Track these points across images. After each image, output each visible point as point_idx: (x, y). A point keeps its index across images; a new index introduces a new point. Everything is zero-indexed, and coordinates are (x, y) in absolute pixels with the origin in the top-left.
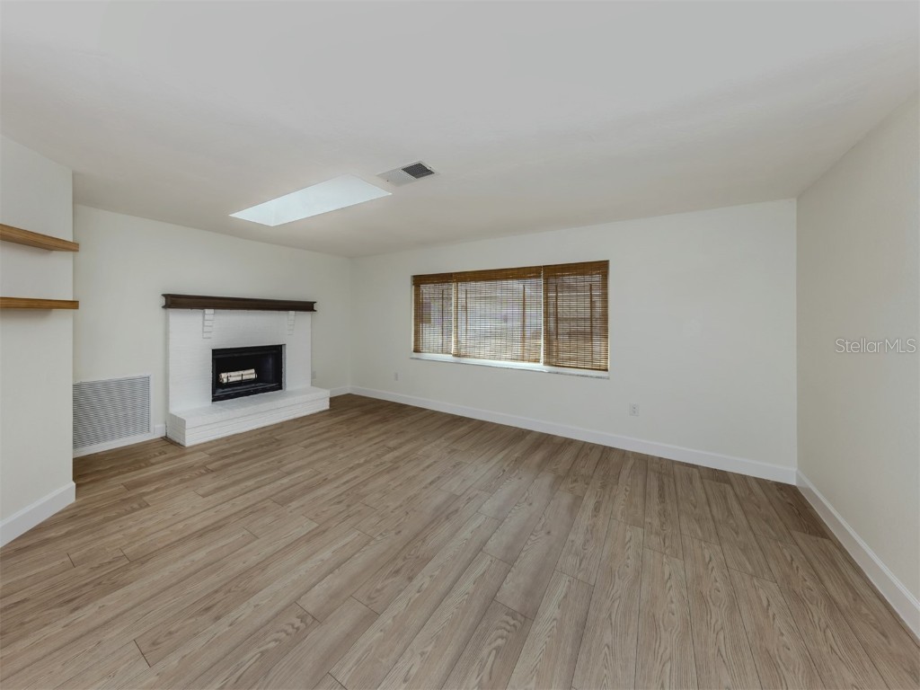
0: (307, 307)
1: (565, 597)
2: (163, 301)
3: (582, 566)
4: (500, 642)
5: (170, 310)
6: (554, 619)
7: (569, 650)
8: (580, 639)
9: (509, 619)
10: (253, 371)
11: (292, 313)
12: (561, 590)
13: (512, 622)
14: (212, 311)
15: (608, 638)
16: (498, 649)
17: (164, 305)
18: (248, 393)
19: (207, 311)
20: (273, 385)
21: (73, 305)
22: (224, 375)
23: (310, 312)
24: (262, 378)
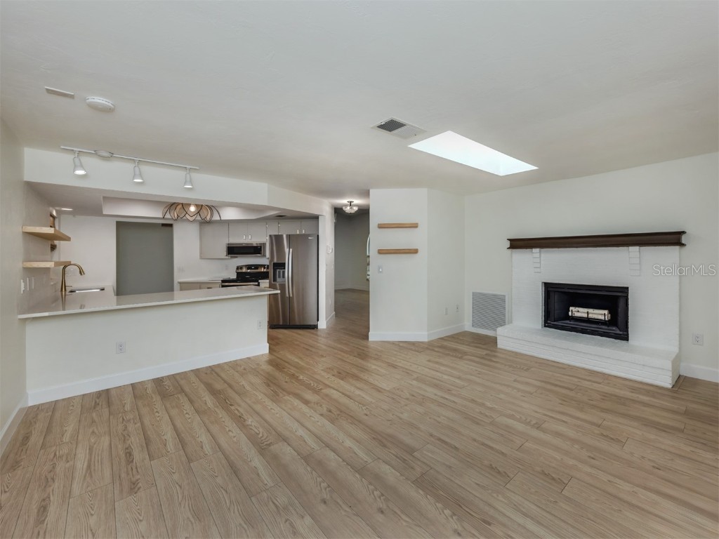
0: (673, 239)
1: (258, 474)
3: (271, 503)
4: (261, 435)
5: (513, 250)
6: (251, 461)
7: (232, 458)
8: (232, 465)
9: (268, 443)
10: (606, 312)
12: (264, 476)
13: (265, 443)
15: (219, 480)
16: (258, 434)
17: (509, 246)
18: (584, 331)
19: (534, 250)
20: (621, 333)
21: (415, 251)
22: (571, 308)
23: (677, 248)
24: (613, 322)
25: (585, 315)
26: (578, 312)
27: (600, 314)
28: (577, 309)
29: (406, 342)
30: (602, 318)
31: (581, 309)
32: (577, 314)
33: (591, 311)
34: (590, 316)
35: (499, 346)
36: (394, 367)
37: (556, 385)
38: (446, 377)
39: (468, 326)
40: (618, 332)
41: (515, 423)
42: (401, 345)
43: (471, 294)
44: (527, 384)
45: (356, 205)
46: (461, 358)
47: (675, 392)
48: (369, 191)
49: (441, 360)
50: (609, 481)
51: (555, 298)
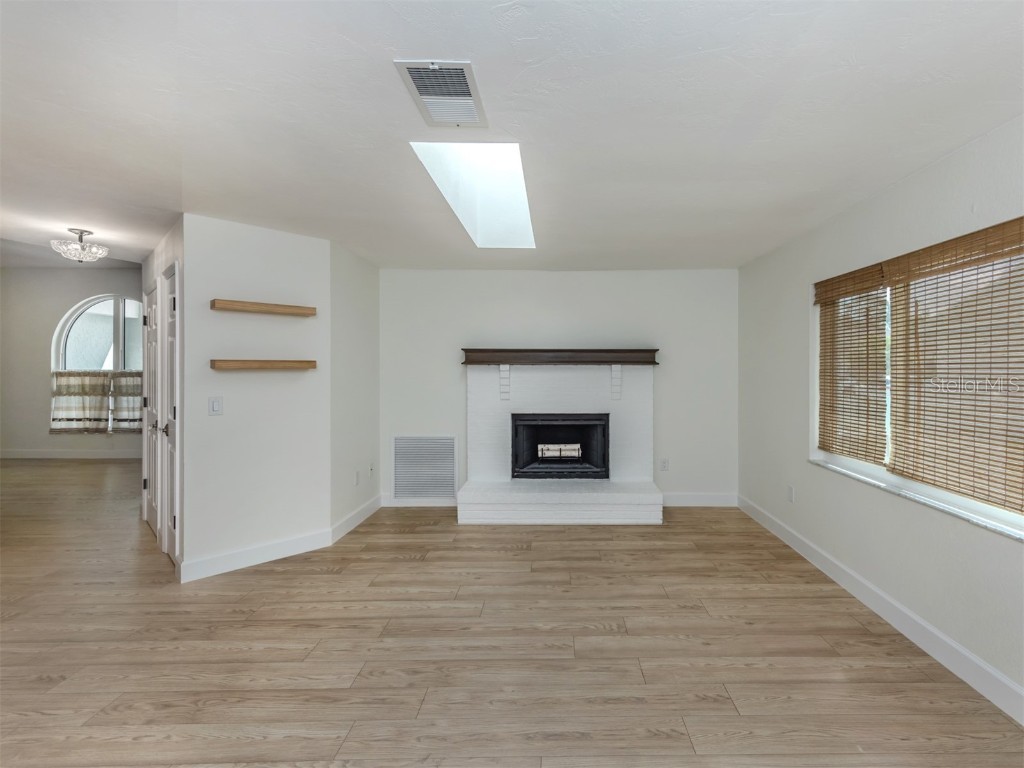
0: (645, 357)
2: (462, 357)
5: (469, 366)
10: (578, 446)
11: (616, 368)
14: (507, 367)
17: (464, 360)
18: (560, 475)
19: (502, 367)
20: (598, 470)
21: (310, 365)
22: (540, 447)
23: (651, 366)
24: (585, 458)
25: (557, 454)
26: (549, 450)
27: (572, 450)
28: (547, 446)
29: (285, 559)
30: (576, 454)
31: (551, 447)
32: (548, 454)
33: (562, 446)
34: (564, 454)
35: (460, 522)
36: (312, 625)
37: (579, 559)
38: (436, 605)
39: (388, 499)
40: (596, 470)
41: (600, 639)
42: (279, 569)
43: (393, 441)
44: (550, 569)
45: (101, 244)
46: (423, 559)
47: (667, 527)
48: (182, 214)
49: (392, 576)
50: (747, 665)
51: (523, 434)
